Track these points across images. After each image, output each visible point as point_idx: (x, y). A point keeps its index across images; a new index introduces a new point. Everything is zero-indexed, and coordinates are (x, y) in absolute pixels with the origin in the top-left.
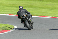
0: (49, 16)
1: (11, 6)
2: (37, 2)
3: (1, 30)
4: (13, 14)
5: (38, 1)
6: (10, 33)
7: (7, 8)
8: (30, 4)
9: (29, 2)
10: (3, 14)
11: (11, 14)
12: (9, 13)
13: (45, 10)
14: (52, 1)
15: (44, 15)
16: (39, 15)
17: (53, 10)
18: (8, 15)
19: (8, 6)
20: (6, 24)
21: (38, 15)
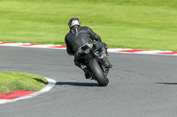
0: (155, 49)
1: (36, 20)
2: (118, 6)
3: (8, 91)
4: (43, 43)
5: (121, 3)
6: (33, 99)
7: (27, 23)
8: (95, 13)
9: (92, 5)
10: (14, 42)
11: (38, 43)
12: (30, 39)
13: (141, 30)
14: (162, 5)
15: (137, 46)
16: (122, 47)
17: (164, 32)
18: (28, 45)
19: (28, 20)
20: (21, 73)
21: (119, 47)
